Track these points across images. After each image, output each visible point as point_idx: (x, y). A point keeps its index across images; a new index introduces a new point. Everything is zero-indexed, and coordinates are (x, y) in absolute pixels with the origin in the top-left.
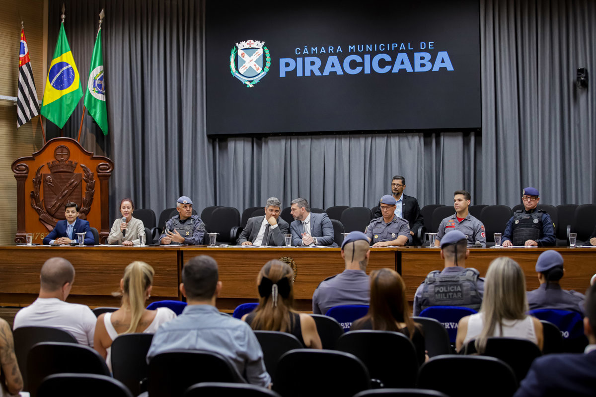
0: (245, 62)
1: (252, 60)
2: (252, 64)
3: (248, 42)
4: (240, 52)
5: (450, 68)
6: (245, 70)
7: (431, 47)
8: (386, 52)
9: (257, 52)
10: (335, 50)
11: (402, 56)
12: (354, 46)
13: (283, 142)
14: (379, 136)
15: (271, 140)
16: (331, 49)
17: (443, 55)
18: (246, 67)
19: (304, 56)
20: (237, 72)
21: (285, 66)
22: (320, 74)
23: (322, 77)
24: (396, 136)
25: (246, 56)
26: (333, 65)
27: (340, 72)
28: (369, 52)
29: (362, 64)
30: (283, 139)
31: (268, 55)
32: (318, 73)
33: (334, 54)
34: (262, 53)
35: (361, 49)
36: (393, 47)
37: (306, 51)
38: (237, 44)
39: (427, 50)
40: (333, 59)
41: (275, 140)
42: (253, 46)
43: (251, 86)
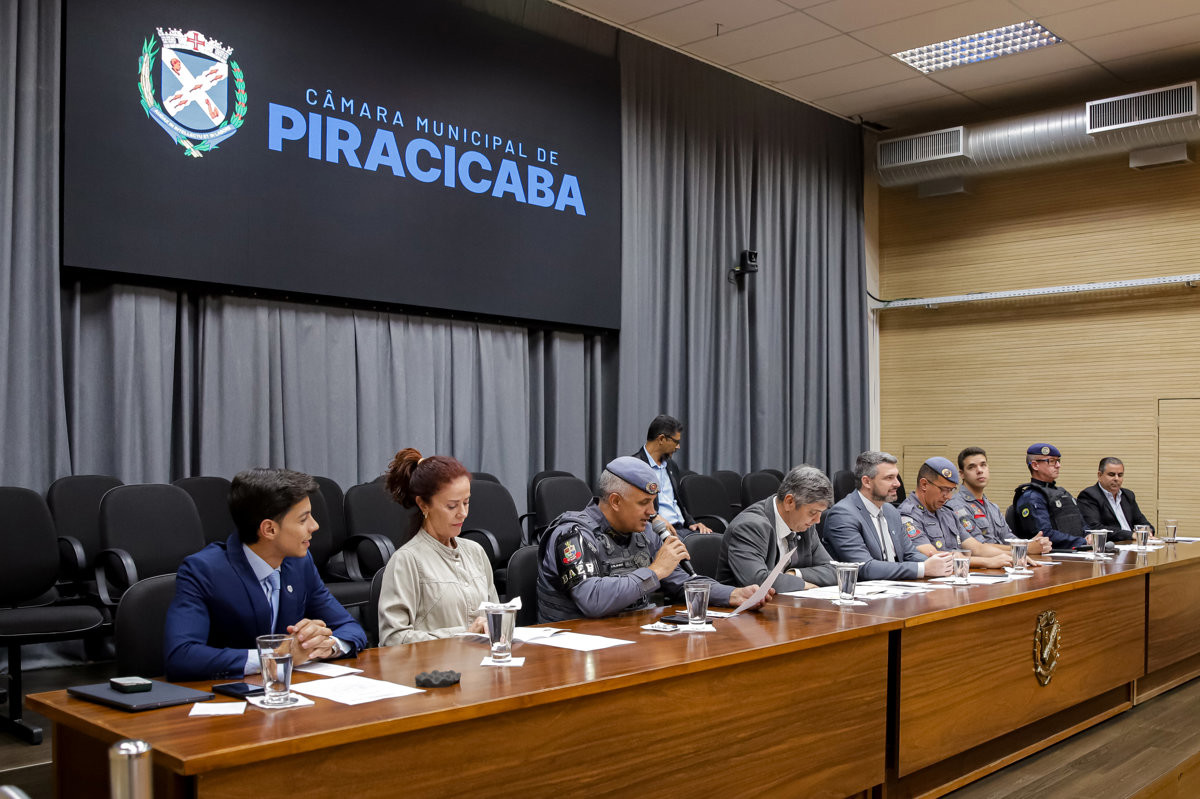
0: (180, 86)
1: (200, 87)
2: (201, 97)
3: (191, 34)
4: (168, 56)
5: (581, 211)
6: (181, 108)
7: (554, 161)
8: (481, 149)
9: (212, 68)
10: (390, 117)
11: (508, 167)
12: (426, 121)
13: (263, 315)
14: (458, 326)
15: (231, 304)
16: (382, 113)
17: (570, 181)
18: (183, 99)
19: (325, 113)
20: (158, 106)
21: (283, 126)
22: (360, 166)
23: (362, 172)
24: (487, 329)
25: (184, 70)
26: (385, 153)
27: (398, 171)
28: (452, 142)
29: (440, 164)
30: (262, 305)
31: (241, 85)
32: (353, 161)
33: (388, 126)
34: (225, 75)
35: (438, 131)
36: (495, 143)
37: (329, 102)
38: (160, 31)
39: (546, 165)
40: (384, 138)
41: (239, 305)
42: (201, 49)
43: (196, 154)
